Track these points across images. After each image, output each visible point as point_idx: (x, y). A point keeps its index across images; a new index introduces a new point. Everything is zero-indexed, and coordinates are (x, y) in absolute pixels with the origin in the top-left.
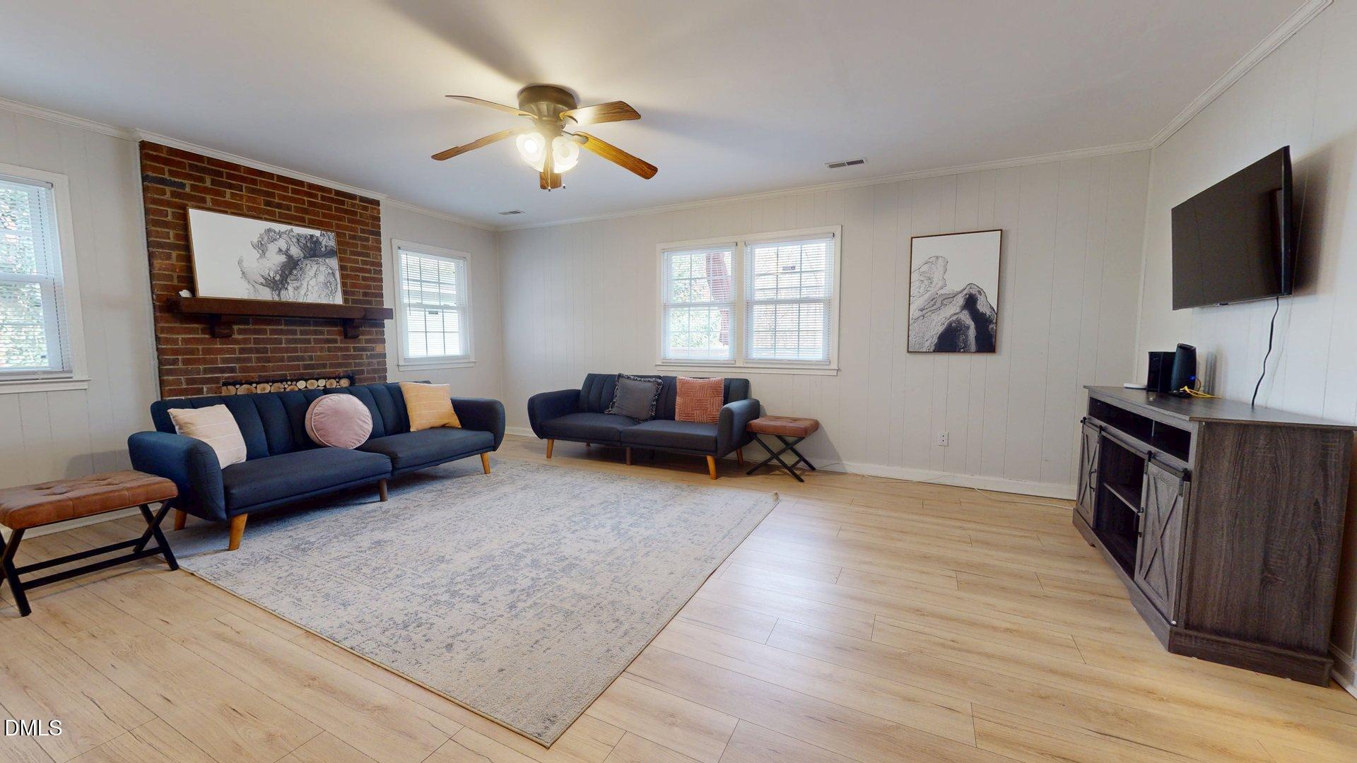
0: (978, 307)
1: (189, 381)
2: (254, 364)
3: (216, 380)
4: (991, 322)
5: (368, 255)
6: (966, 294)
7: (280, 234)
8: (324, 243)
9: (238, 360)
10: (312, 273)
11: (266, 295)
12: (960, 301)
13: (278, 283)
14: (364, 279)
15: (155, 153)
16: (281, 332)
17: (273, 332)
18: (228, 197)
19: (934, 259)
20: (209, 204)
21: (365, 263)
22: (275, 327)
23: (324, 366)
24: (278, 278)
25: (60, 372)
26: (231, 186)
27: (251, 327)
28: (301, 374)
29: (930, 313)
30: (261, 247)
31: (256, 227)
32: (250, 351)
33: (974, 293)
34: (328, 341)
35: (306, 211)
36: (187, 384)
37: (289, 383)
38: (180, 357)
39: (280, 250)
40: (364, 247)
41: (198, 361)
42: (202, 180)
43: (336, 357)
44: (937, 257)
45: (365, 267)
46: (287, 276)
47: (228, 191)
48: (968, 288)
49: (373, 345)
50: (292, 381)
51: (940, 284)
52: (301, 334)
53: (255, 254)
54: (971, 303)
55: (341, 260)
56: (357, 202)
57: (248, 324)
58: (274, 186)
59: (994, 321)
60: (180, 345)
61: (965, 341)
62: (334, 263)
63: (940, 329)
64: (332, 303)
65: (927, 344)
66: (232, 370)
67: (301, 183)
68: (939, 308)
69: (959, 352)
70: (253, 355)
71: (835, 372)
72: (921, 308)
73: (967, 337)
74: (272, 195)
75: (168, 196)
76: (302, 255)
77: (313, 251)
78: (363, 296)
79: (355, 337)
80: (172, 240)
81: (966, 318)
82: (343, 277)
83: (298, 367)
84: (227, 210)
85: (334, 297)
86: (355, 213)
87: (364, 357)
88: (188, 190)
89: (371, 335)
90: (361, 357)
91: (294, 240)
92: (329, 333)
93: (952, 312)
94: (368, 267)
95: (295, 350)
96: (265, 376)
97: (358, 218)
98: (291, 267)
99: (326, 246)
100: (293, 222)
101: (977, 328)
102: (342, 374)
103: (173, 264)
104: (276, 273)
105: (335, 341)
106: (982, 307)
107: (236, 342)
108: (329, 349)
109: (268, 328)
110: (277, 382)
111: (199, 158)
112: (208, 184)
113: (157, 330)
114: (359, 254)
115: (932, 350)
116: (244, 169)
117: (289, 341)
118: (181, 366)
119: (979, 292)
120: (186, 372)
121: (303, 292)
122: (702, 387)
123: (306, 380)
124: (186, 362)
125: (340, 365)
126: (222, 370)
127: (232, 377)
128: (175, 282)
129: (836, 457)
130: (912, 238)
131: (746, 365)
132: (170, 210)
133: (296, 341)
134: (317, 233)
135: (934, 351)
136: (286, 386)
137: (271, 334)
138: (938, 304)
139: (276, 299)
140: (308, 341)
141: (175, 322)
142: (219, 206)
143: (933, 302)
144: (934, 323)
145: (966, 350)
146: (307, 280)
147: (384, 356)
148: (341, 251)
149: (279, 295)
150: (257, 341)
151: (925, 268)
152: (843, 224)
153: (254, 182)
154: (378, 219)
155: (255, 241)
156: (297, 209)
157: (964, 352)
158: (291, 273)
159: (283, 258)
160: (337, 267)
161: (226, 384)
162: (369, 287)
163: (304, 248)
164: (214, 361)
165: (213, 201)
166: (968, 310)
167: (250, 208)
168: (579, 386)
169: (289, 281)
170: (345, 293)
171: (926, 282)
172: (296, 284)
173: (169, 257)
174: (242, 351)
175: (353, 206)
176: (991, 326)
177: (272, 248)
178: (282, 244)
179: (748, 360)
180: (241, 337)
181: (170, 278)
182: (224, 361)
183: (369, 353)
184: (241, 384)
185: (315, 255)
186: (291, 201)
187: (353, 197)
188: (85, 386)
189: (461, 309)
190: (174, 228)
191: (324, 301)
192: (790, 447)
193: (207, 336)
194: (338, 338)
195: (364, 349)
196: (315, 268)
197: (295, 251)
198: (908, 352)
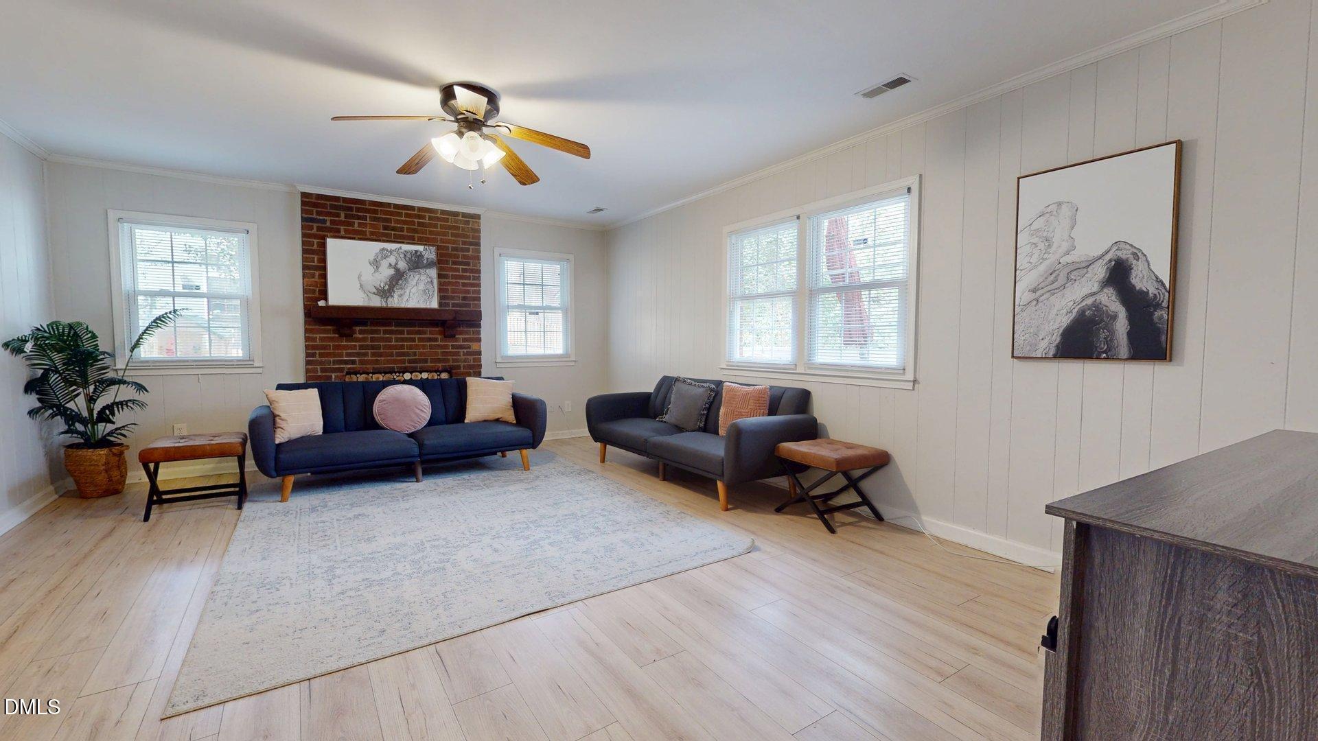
0: (1134, 281)
1: (323, 370)
2: (370, 358)
3: (341, 370)
4: (1158, 306)
5: (468, 264)
6: (1110, 261)
7: (391, 252)
8: (426, 256)
9: (358, 354)
10: (414, 283)
11: (376, 302)
12: (1100, 271)
13: (385, 293)
14: (464, 285)
15: (307, 200)
16: (391, 332)
17: (385, 332)
18: (356, 227)
19: (1054, 207)
20: (343, 233)
21: (464, 270)
22: (387, 328)
23: (426, 361)
24: (387, 287)
25: (248, 361)
26: (359, 218)
27: (369, 328)
28: (405, 368)
29: (1048, 294)
30: (376, 264)
31: (373, 248)
32: (367, 347)
33: (1124, 257)
34: (430, 340)
35: (415, 231)
36: (321, 372)
37: (397, 374)
38: (317, 352)
39: (390, 265)
40: (464, 257)
41: (328, 355)
42: (338, 215)
43: (436, 353)
44: (1060, 204)
45: (465, 274)
46: (394, 286)
47: (356, 221)
48: (1114, 250)
49: (470, 344)
50: (399, 373)
51: (1065, 246)
52: (408, 334)
53: (371, 269)
54: (1119, 274)
55: (440, 269)
56: (460, 218)
57: (366, 326)
58: (392, 213)
59: (1165, 304)
60: (318, 342)
61: (1110, 341)
62: (433, 272)
63: (1065, 321)
64: (429, 307)
65: (1043, 344)
66: (353, 362)
67: (412, 208)
68: (1064, 286)
69: (1098, 358)
70: (369, 351)
71: (910, 386)
72: (1033, 287)
73: (1112, 332)
74: (389, 220)
75: (314, 231)
76: (407, 268)
77: (416, 263)
78: (462, 300)
79: (453, 336)
80: (316, 263)
81: (1111, 301)
82: (440, 284)
83: (404, 362)
84: (355, 236)
85: (430, 302)
86: (457, 228)
87: (462, 354)
88: (328, 224)
89: (468, 334)
90: (457, 354)
91: (402, 256)
92: (431, 333)
93: (1086, 291)
94: (468, 274)
95: (402, 347)
96: (377, 368)
97: (461, 232)
98: (398, 278)
99: (427, 259)
100: (405, 241)
101: (1131, 318)
102: (440, 369)
103: (316, 281)
104: (386, 284)
105: (436, 340)
106: (1140, 280)
107: (357, 340)
108: (431, 347)
109: (382, 328)
110: (388, 373)
111: (337, 199)
112: (342, 218)
113: (306, 331)
114: (460, 263)
115: (1051, 356)
116: (369, 203)
117: (397, 340)
118: (317, 358)
119: (1135, 255)
120: (321, 363)
121: (405, 298)
122: (745, 396)
123: (411, 373)
124: (321, 355)
125: (439, 361)
126: (346, 362)
127: (353, 368)
128: (317, 295)
129: (912, 506)
130: (1019, 179)
131: (809, 372)
132: (316, 241)
133: (403, 340)
134: (420, 248)
135: (1055, 357)
136: (395, 377)
137: (384, 334)
138: (1061, 280)
139: (384, 305)
140: (413, 340)
141: (316, 325)
142: (349, 233)
143: (1052, 278)
144: (1054, 311)
145: (1109, 355)
146: (409, 288)
147: (479, 353)
148: (440, 262)
149: (386, 302)
150: (373, 340)
151: (1039, 223)
152: (922, 173)
153: (375, 212)
154: (479, 231)
155: (372, 259)
156: (409, 230)
157: (1107, 358)
158: (397, 283)
159: (392, 271)
160: (435, 276)
161: (348, 373)
162: (468, 292)
163: (409, 262)
164: (341, 355)
165: (346, 231)
166: (1115, 288)
167: (372, 233)
168: (650, 389)
169: (395, 289)
170: (441, 298)
171: (1042, 246)
172: (400, 292)
173: (313, 276)
174: (361, 347)
175: (456, 221)
176: (1157, 314)
177: (385, 263)
178: (392, 260)
179: (810, 365)
180: (360, 336)
181: (314, 292)
182: (348, 355)
183: (465, 351)
184: (361, 374)
185: (418, 267)
186: (404, 224)
187: (456, 214)
188: (260, 371)
189: (565, 310)
190: (317, 254)
191: (422, 305)
192: (853, 484)
193: (337, 336)
194: (439, 337)
195: (461, 347)
196: (416, 278)
197: (402, 265)
198: (1013, 357)
